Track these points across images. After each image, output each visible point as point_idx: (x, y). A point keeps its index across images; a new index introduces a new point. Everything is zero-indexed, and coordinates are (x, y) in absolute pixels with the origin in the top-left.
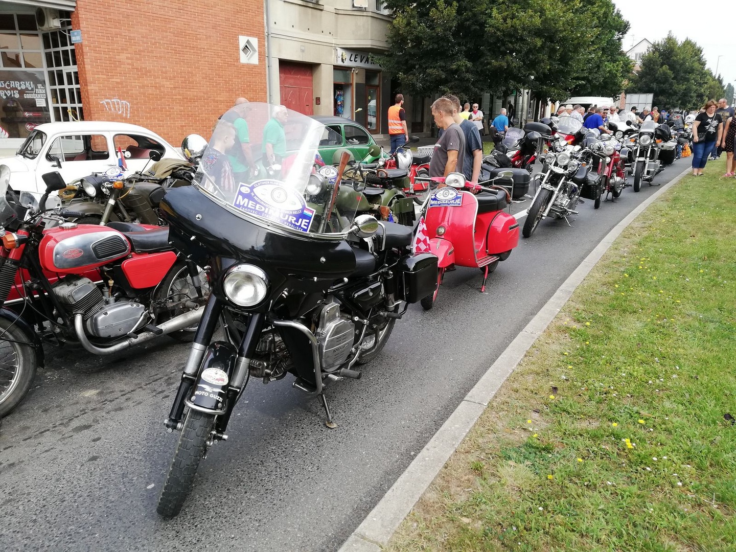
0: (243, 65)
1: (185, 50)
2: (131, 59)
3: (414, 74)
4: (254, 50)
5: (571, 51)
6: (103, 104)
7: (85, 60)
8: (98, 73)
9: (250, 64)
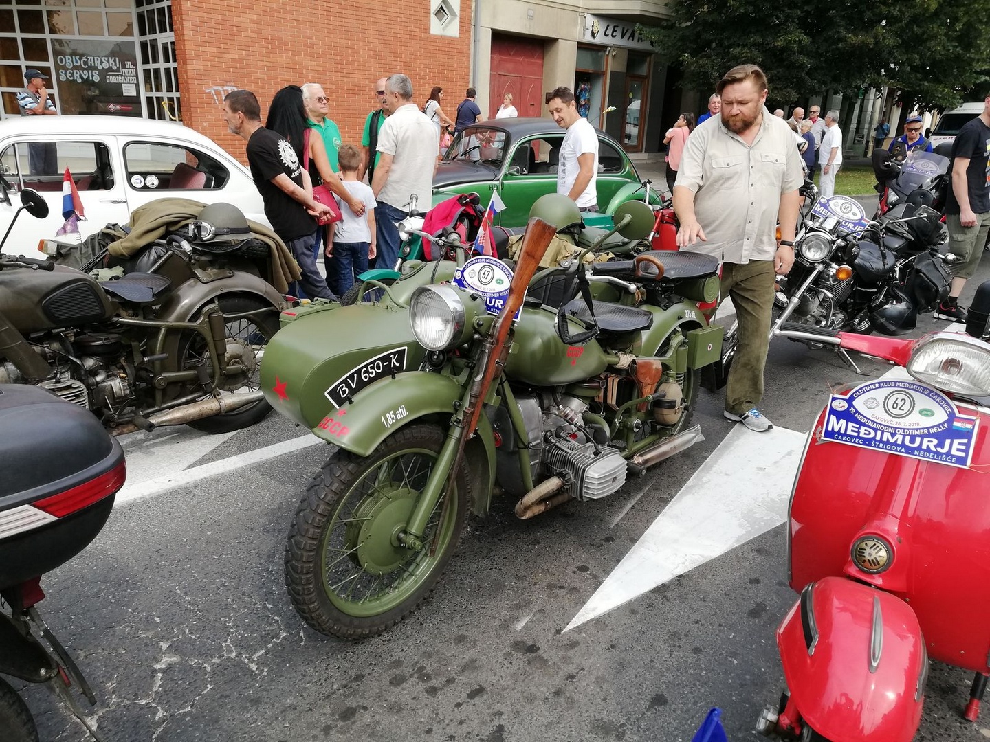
0: (435, 38)
1: (343, 11)
2: (258, 22)
3: (709, 57)
4: (454, 14)
5: (981, 22)
6: (210, 93)
7: (184, 22)
8: (204, 43)
9: (445, 36)
